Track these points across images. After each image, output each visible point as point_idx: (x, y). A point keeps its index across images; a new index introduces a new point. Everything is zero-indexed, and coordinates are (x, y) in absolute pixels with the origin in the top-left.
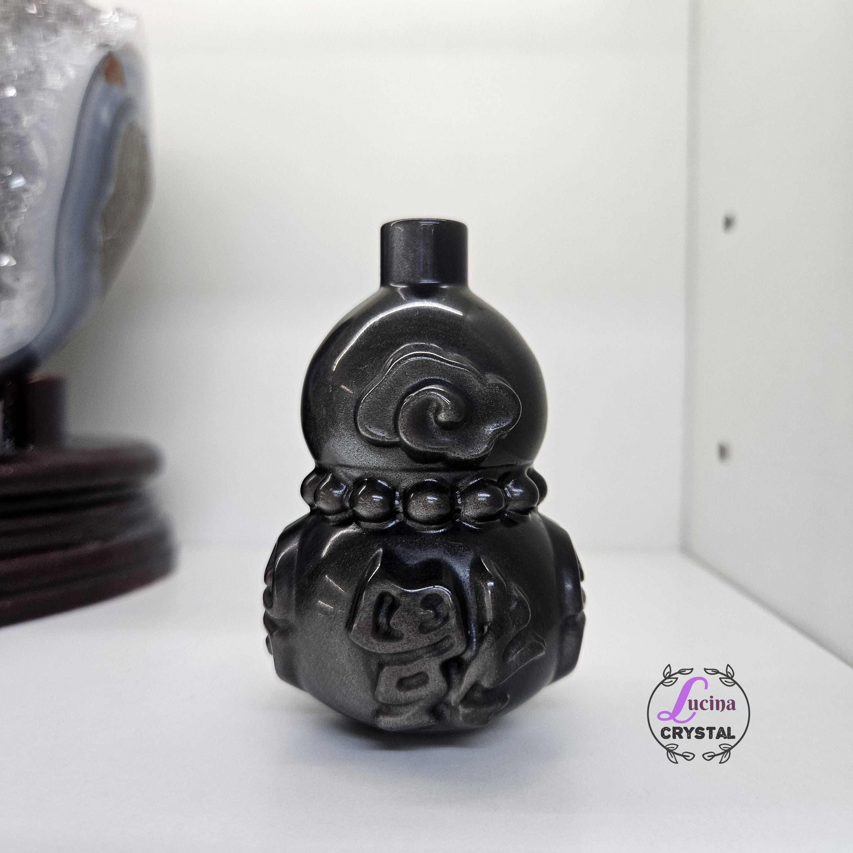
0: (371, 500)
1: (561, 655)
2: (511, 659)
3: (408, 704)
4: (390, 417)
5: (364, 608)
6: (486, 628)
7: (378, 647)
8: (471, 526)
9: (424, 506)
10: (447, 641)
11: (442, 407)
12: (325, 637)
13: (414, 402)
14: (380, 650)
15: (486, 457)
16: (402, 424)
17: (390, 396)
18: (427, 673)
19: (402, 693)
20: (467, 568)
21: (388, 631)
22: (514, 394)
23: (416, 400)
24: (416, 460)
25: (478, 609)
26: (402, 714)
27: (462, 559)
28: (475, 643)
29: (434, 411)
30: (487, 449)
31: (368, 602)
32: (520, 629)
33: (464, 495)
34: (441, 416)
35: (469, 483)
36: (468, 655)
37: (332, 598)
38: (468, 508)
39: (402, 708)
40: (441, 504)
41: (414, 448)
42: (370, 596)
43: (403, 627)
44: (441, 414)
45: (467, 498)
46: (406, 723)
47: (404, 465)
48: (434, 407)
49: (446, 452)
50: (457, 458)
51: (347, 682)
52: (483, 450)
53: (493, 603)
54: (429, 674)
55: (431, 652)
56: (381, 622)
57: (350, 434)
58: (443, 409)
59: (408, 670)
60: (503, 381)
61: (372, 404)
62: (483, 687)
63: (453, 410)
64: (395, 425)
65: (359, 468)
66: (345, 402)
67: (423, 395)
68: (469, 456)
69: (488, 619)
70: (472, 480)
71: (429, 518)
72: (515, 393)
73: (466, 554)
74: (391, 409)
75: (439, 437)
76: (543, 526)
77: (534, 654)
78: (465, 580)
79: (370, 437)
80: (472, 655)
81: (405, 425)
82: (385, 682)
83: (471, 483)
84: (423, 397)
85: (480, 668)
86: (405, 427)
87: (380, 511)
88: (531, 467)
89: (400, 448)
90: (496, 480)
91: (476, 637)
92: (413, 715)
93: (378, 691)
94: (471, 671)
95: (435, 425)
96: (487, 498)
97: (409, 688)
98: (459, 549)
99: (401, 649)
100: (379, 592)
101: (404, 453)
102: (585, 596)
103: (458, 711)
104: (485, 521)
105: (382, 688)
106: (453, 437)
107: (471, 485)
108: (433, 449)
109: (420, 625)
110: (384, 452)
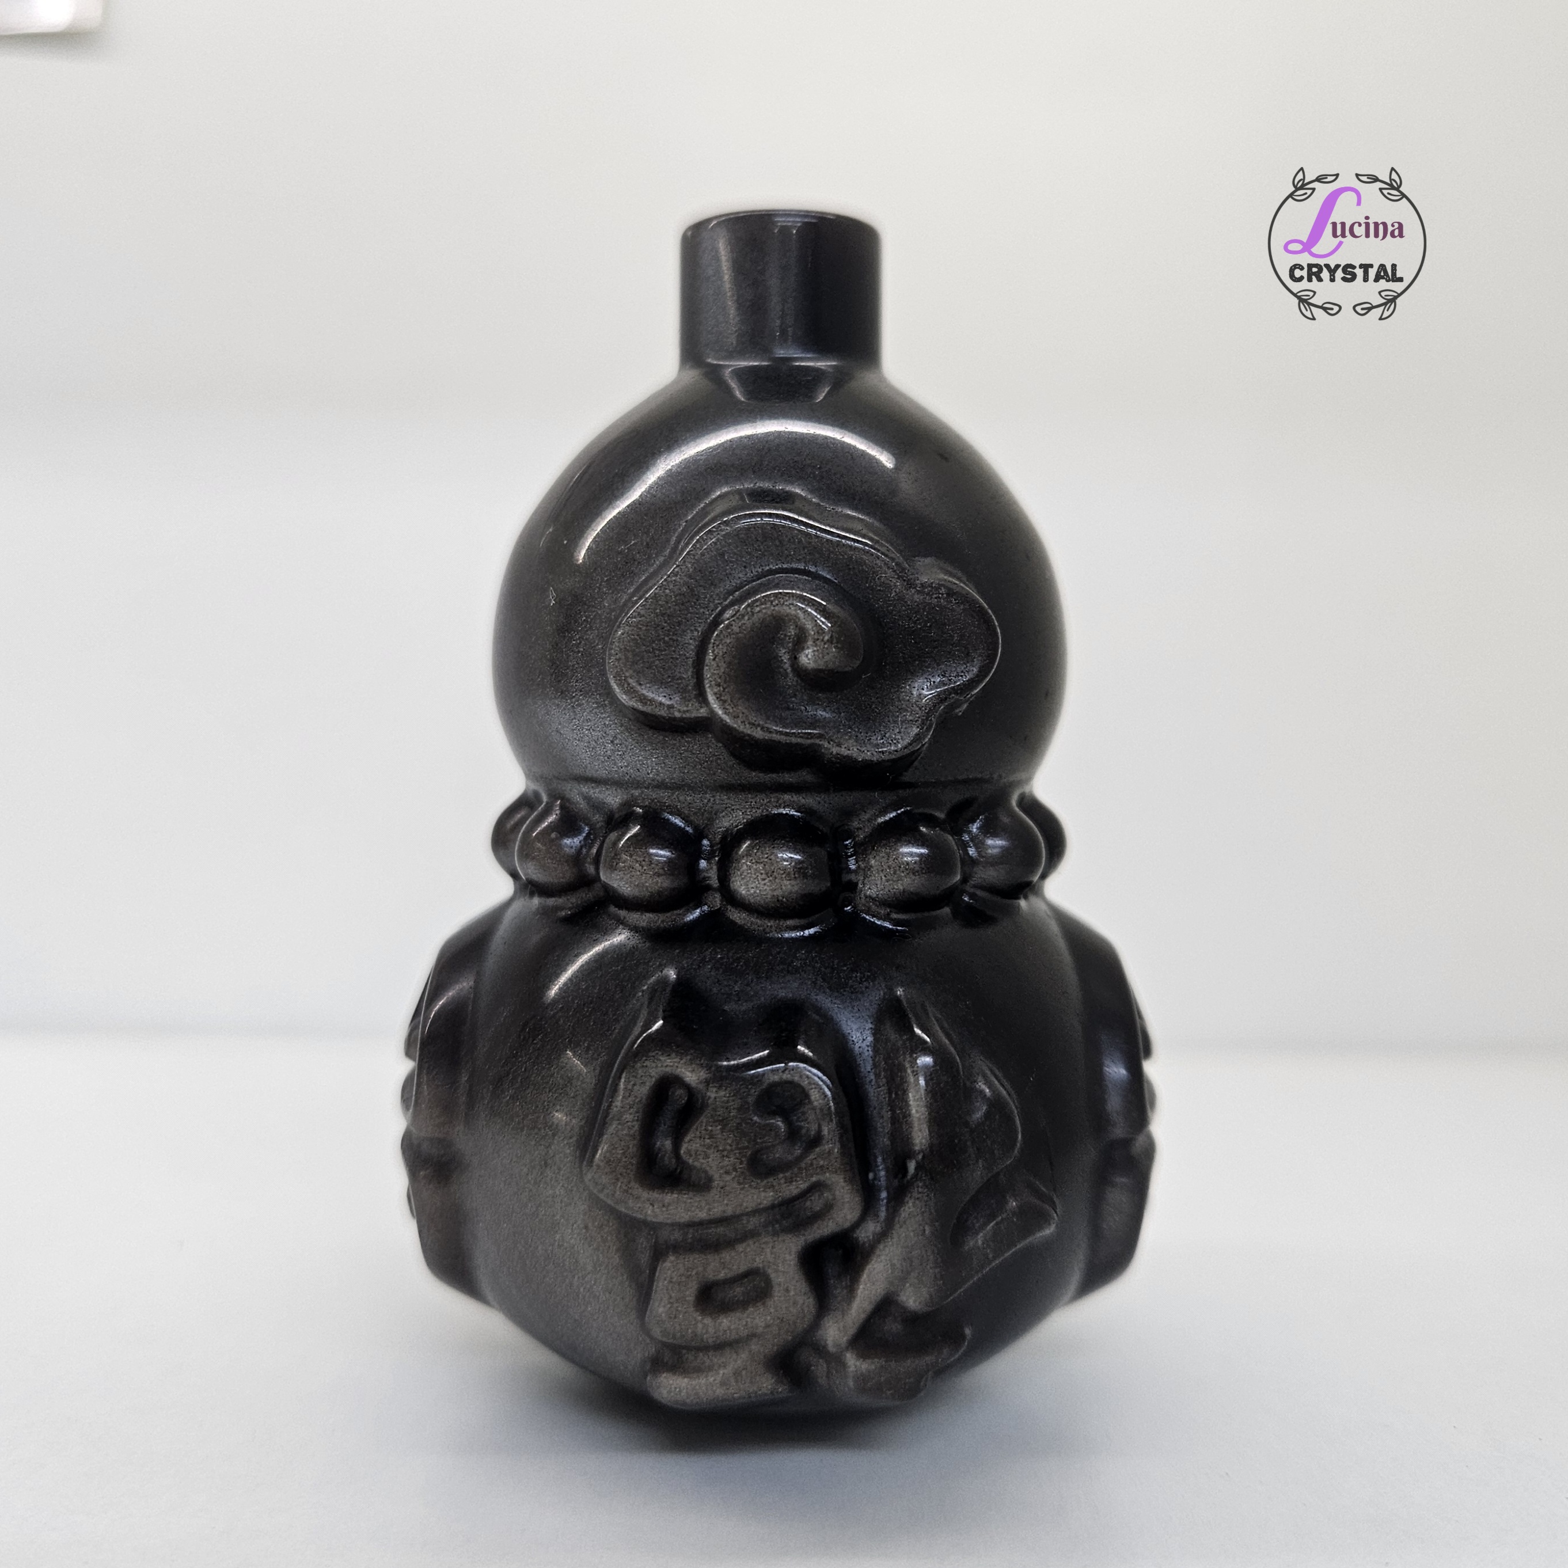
0: (642, 859)
1: (1096, 1234)
2: (971, 1244)
3: (720, 1346)
4: (687, 658)
5: (621, 1114)
6: (912, 1166)
7: (651, 1207)
8: (879, 923)
9: (767, 874)
10: (815, 1197)
11: (810, 635)
12: (532, 1182)
13: (743, 622)
14: (656, 1216)
15: (916, 758)
16: (713, 674)
17: (687, 609)
18: (770, 1271)
19: (708, 1321)
20: (869, 1021)
21: (676, 1169)
22: (981, 607)
23: (746, 618)
24: (751, 765)
25: (894, 1120)
26: (710, 1369)
27: (858, 999)
28: (885, 1201)
29: (790, 645)
30: (918, 738)
31: (630, 1099)
32: (996, 1170)
33: (863, 849)
34: (807, 656)
35: (875, 820)
36: (869, 1230)
37: (548, 1090)
38: (873, 878)
39: (710, 1354)
40: (807, 868)
41: (743, 732)
42: (634, 1085)
43: (710, 1159)
44: (807, 652)
45: (871, 856)
46: (720, 1392)
47: (722, 776)
48: (790, 636)
49: (817, 741)
50: (844, 757)
51: (582, 1290)
52: (907, 741)
53: (930, 1107)
54: (773, 1276)
55: (777, 1221)
56: (660, 1149)
57: (597, 703)
58: (810, 638)
59: (723, 1265)
60: (959, 579)
61: (644, 628)
62: (905, 1309)
63: (835, 641)
64: (697, 678)
65: (617, 783)
66: (586, 627)
67: (763, 606)
68: (875, 753)
69: (916, 1145)
70: (884, 812)
71: (778, 900)
72: (985, 605)
73: (867, 988)
74: (690, 640)
75: (803, 708)
76: (1054, 928)
77: (1027, 1230)
78: (863, 1049)
79: (640, 706)
80: (878, 1229)
81: (720, 677)
82: (668, 1293)
83: (881, 820)
84: (764, 611)
85: (895, 1261)
86: (719, 680)
87: (664, 883)
88: (1026, 789)
89: (711, 733)
90: (941, 815)
91: (887, 1189)
92: (737, 1374)
93: (651, 1312)
94: (874, 1269)
95: (791, 679)
96: (921, 855)
97: (726, 1308)
98: (851, 978)
99: (705, 1214)
100: (657, 1076)
101: (720, 747)
102: (1153, 1096)
103: (844, 1365)
104: (915, 912)
105: (659, 1308)
106: (838, 709)
107: (880, 825)
108: (787, 734)
109: (752, 1154)
110: (675, 744)
